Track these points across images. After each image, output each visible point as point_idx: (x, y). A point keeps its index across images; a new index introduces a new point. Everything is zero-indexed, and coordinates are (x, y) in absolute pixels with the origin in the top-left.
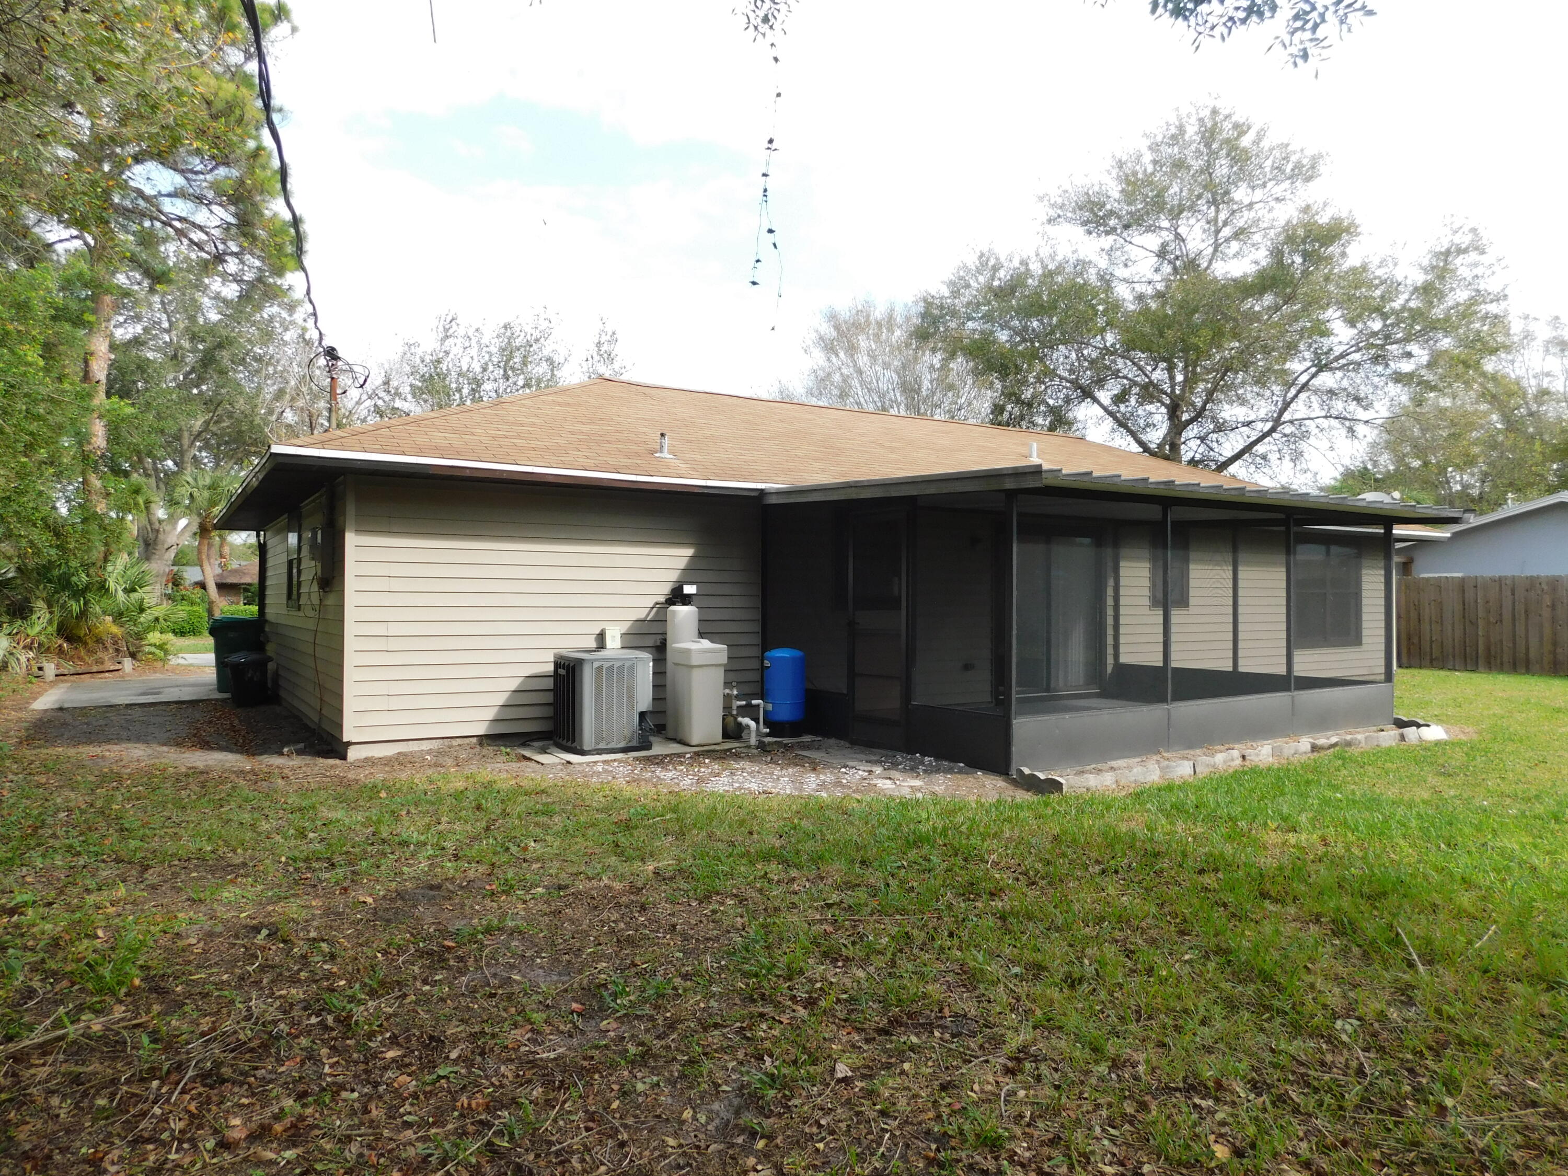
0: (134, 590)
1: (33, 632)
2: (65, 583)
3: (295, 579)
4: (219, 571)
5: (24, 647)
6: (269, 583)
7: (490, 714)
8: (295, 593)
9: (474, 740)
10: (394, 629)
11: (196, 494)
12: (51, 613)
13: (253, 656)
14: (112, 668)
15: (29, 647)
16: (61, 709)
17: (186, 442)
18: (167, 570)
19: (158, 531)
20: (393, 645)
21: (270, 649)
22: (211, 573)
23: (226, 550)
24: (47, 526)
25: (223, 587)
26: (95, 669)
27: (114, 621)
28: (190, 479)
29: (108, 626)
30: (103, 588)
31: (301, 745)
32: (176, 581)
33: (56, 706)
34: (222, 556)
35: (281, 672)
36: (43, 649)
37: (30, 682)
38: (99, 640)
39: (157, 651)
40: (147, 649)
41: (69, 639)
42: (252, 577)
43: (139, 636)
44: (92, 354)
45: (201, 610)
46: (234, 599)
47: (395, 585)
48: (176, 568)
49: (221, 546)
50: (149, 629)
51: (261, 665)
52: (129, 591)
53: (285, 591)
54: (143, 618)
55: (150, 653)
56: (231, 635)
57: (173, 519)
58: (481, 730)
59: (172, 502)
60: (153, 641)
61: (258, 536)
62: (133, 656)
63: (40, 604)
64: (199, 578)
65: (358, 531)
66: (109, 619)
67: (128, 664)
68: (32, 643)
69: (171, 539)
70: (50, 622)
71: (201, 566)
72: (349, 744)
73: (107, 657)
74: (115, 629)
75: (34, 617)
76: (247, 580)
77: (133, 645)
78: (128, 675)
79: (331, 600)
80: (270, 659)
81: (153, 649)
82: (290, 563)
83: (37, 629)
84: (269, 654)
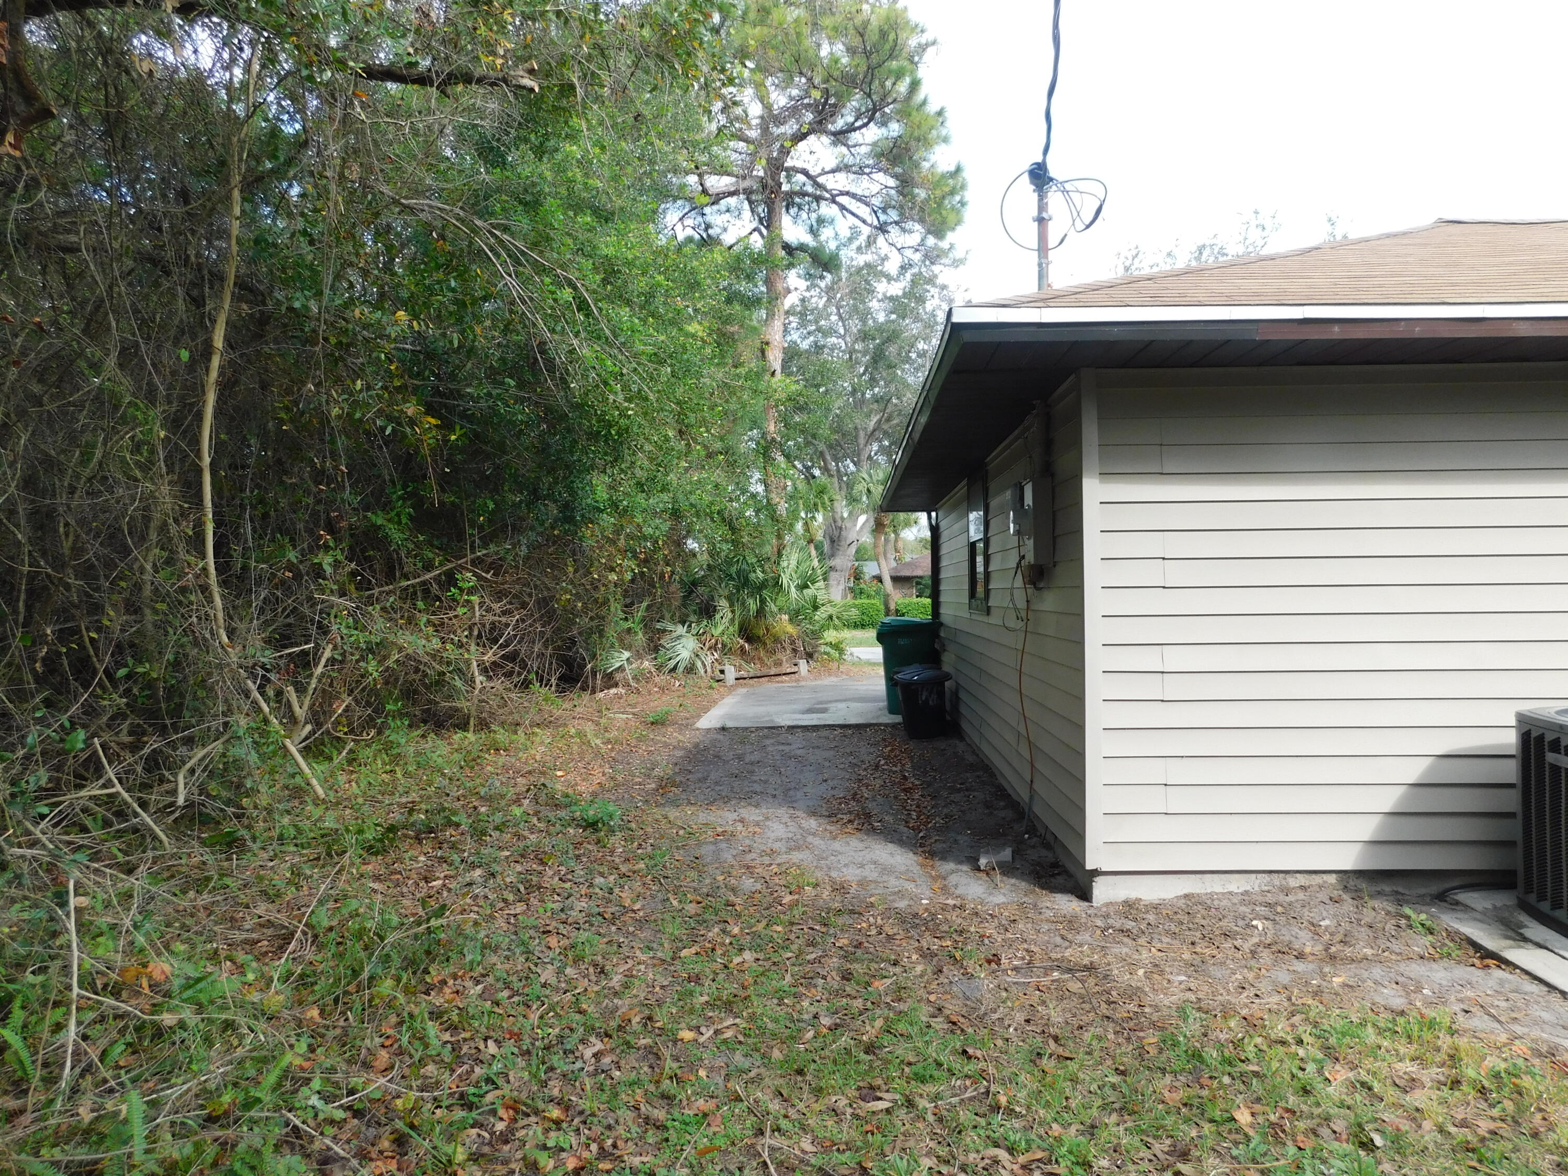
0: (807, 587)
1: (717, 632)
2: (743, 581)
3: (980, 568)
4: (894, 564)
5: (710, 648)
6: (943, 575)
7: (1367, 829)
8: (980, 589)
9: (1332, 879)
10: (1175, 659)
11: (872, 489)
12: (733, 612)
13: (929, 673)
14: (788, 671)
15: (713, 648)
16: (723, 729)
17: (862, 441)
18: (850, 565)
19: (841, 528)
20: (1174, 688)
21: (948, 662)
22: (886, 569)
23: (900, 545)
24: (724, 520)
25: (897, 580)
26: (773, 671)
27: (790, 620)
28: (866, 476)
29: (784, 625)
30: (777, 584)
31: (1006, 854)
32: (857, 576)
33: (718, 725)
34: (897, 551)
35: (962, 695)
36: (726, 650)
37: (711, 687)
38: (777, 640)
39: (832, 652)
40: (823, 648)
41: (749, 640)
42: (924, 569)
43: (816, 635)
44: (767, 343)
45: (878, 602)
46: (908, 592)
47: (1176, 574)
48: (857, 564)
49: (896, 541)
50: (823, 628)
51: (938, 683)
52: (803, 587)
53: (966, 586)
54: (820, 615)
55: (825, 653)
56: (901, 642)
57: (853, 516)
58: (1348, 860)
59: (853, 500)
60: (828, 640)
61: (930, 517)
62: (809, 656)
63: (724, 603)
64: (876, 572)
65: (1105, 475)
66: (785, 617)
67: (803, 665)
68: (716, 644)
69: (852, 536)
70: (732, 620)
71: (877, 560)
72: (1096, 873)
73: (784, 656)
74: (790, 629)
75: (718, 616)
76: (919, 573)
77: (810, 644)
78: (804, 679)
79: (1049, 602)
80: (948, 677)
81: (828, 649)
82: (972, 546)
83: (720, 629)
84: (946, 668)
